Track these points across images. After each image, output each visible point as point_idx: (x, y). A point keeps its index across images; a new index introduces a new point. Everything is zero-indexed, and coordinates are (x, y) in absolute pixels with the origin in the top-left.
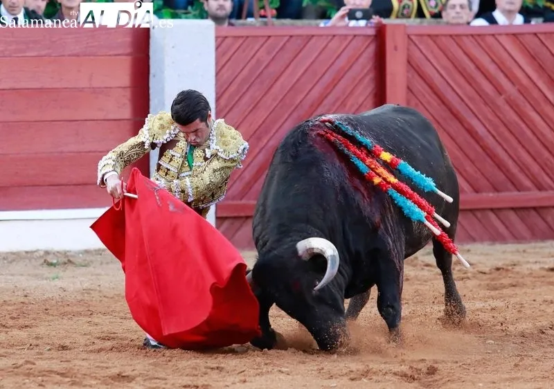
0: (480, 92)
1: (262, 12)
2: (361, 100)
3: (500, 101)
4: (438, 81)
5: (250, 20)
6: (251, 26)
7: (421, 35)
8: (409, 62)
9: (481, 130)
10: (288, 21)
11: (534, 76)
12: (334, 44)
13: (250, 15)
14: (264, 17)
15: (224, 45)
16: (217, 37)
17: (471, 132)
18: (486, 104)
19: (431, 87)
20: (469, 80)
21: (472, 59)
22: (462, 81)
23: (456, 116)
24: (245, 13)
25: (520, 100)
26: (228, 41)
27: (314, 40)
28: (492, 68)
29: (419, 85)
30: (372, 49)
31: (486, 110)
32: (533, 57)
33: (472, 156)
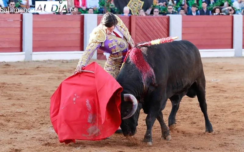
0: (150, 29)
3: (154, 31)
4: (141, 27)
7: (138, 18)
8: (136, 23)
11: (161, 25)
15: (99, 19)
20: (148, 27)
21: (149, 23)
23: (145, 34)
25: (158, 31)
28: (152, 24)
29: (138, 28)
30: (128, 20)
31: (152, 33)
32: (161, 22)
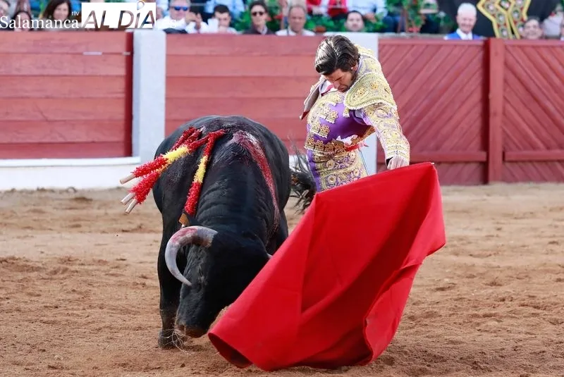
1: (410, 29)
2: (473, 88)
5: (403, 34)
6: (403, 38)
7: (513, 46)
8: (505, 63)
9: (551, 108)
10: (427, 36)
12: (456, 51)
13: (403, 31)
14: (411, 32)
15: (384, 51)
16: (379, 45)
17: (545, 110)
18: (556, 92)
19: (519, 79)
20: (546, 76)
22: (541, 77)
24: (399, 29)
26: (386, 48)
27: (442, 48)
29: (511, 78)
30: (480, 55)
31: (556, 95)
33: (546, 125)
